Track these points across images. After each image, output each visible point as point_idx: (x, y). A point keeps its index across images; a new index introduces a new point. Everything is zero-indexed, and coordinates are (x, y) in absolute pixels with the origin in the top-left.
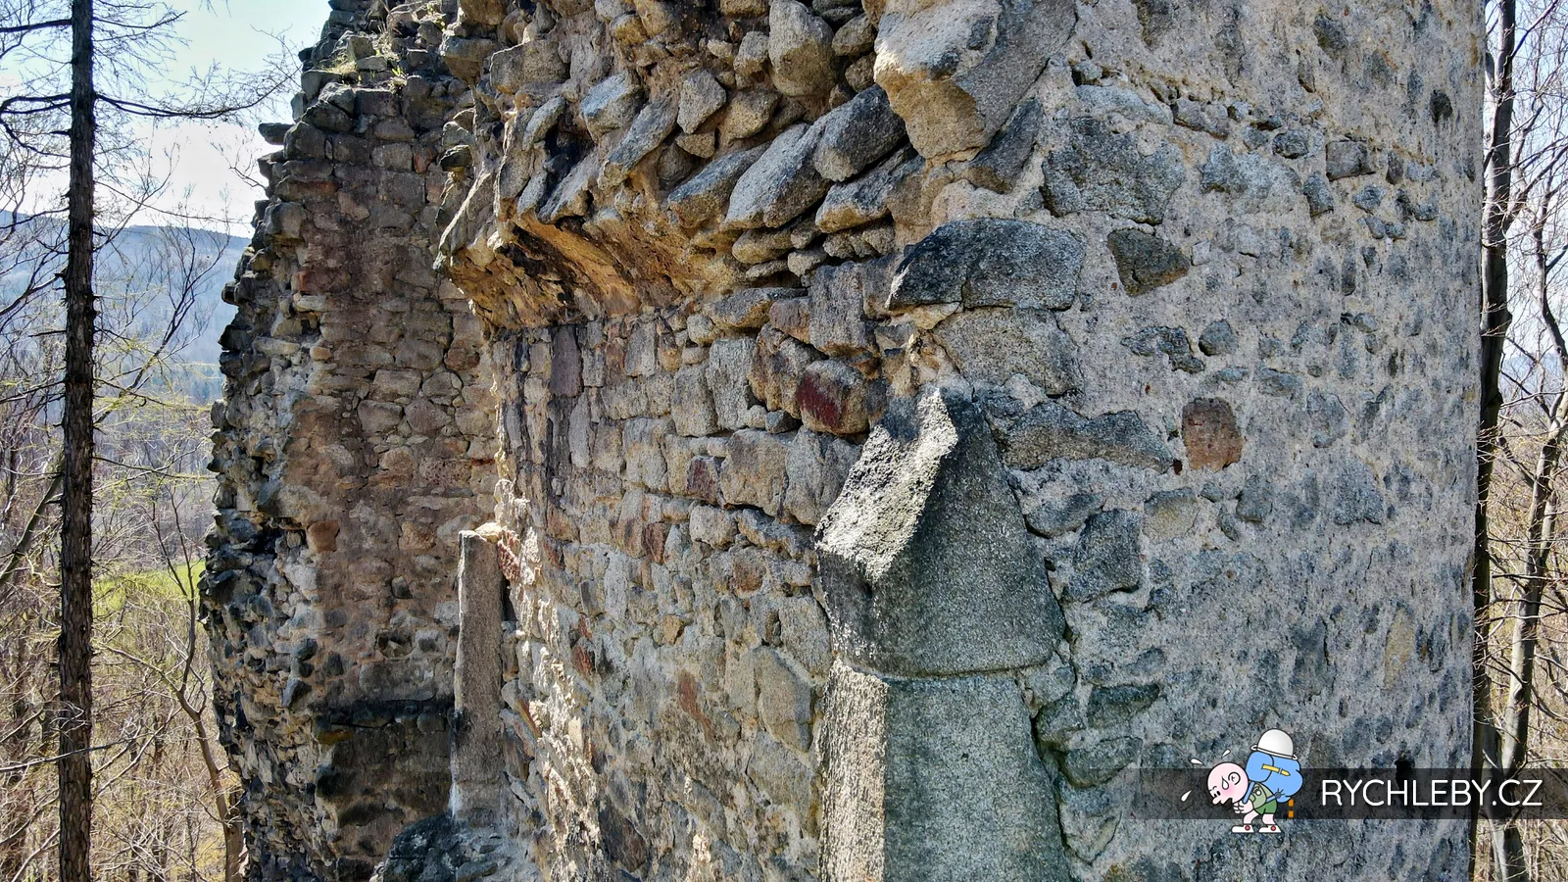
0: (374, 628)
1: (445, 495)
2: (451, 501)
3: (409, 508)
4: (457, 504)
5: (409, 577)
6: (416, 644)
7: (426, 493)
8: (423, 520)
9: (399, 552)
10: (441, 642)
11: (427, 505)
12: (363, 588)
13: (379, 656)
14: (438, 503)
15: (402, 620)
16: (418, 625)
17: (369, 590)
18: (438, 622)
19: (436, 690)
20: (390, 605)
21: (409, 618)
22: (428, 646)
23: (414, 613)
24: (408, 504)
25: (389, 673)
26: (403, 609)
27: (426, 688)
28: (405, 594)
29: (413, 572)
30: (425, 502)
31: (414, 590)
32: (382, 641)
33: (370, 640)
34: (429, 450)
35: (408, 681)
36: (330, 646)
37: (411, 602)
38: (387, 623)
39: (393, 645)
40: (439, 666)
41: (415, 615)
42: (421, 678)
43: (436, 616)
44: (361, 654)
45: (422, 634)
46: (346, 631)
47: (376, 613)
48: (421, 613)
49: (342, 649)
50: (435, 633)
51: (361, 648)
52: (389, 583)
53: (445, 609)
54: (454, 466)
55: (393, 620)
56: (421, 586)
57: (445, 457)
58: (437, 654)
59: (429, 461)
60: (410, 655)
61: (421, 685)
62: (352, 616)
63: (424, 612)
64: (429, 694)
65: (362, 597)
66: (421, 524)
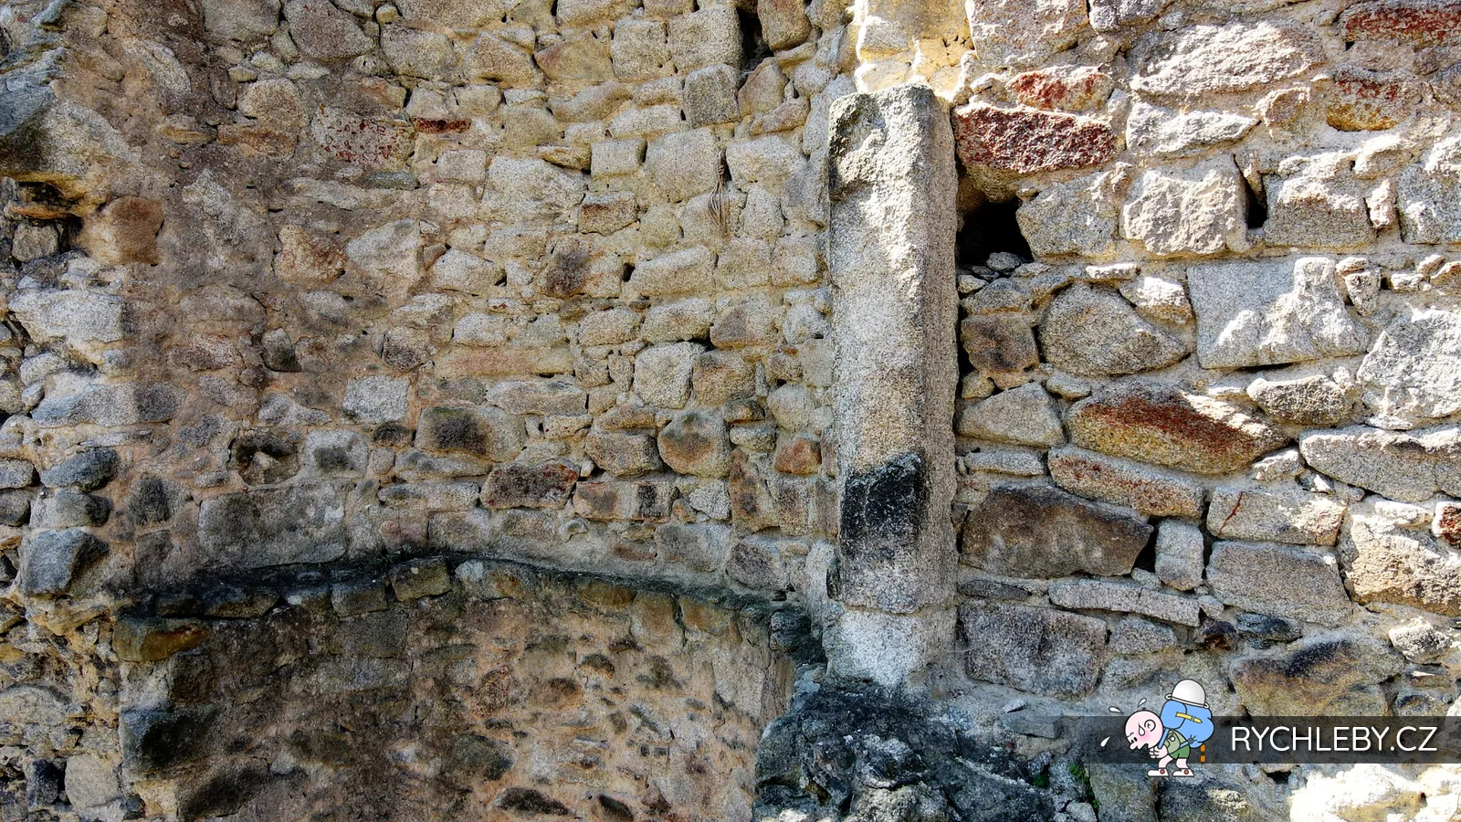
0: (228, 427)
1: (364, 182)
2: (375, 195)
3: (294, 201)
4: (388, 201)
5: (295, 331)
6: (308, 456)
7: (326, 174)
8: (321, 225)
9: (278, 284)
10: (358, 453)
11: (327, 198)
12: (208, 346)
13: (236, 483)
14: (351, 197)
15: (282, 412)
16: (312, 422)
17: (220, 351)
18: (352, 416)
19: (348, 540)
20: (261, 383)
21: (295, 408)
22: (333, 460)
23: (306, 399)
24: (291, 191)
25: (257, 513)
26: (283, 389)
27: (330, 539)
28: (288, 362)
29: (304, 321)
30: (324, 192)
31: (304, 357)
32: (244, 453)
33: (219, 453)
34: (331, 95)
35: (293, 528)
36: (141, 462)
37: (296, 379)
38: (253, 417)
39: (263, 460)
40: (353, 496)
41: (307, 403)
42: (319, 522)
43: (348, 405)
44: (203, 479)
45: (319, 439)
46: (174, 430)
47: (233, 398)
48: (316, 398)
49: (165, 470)
50: (347, 436)
51: (202, 468)
52: (257, 340)
53: (364, 391)
54: (382, 131)
55: (264, 413)
56: (319, 348)
57: (364, 112)
58: (348, 475)
59: (331, 115)
60: (295, 480)
61: (320, 534)
62: (186, 401)
63: (324, 398)
64: (336, 550)
65: (206, 364)
66: (318, 232)
